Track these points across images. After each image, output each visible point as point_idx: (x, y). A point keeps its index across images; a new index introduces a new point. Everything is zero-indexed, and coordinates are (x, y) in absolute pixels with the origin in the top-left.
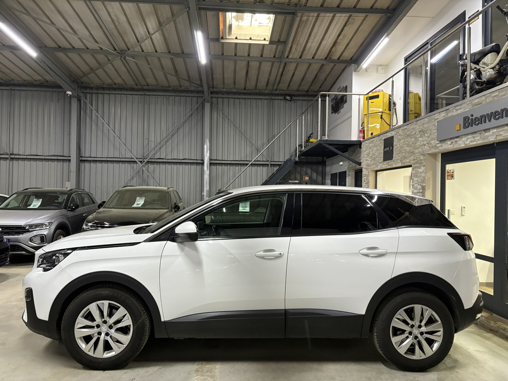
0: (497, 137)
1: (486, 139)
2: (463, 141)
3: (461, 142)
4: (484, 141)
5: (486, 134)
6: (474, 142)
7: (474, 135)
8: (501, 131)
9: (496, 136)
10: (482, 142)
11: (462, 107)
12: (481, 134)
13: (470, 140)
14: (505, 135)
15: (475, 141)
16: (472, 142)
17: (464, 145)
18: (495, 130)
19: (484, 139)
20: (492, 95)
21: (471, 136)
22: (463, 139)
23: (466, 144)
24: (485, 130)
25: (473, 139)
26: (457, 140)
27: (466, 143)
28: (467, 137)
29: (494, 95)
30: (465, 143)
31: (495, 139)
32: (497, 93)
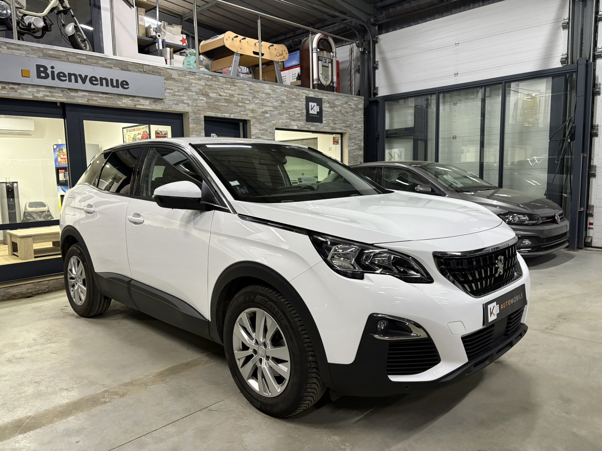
0: (90, 101)
1: (73, 99)
2: (29, 92)
3: (25, 92)
4: (70, 100)
5: (72, 94)
6: (51, 97)
7: (52, 90)
8: (95, 96)
9: (88, 99)
10: (66, 100)
11: (20, 48)
12: (64, 92)
13: (44, 93)
14: (100, 101)
15: (54, 96)
16: (47, 96)
17: (31, 97)
18: (86, 94)
19: (70, 98)
20: (78, 57)
21: (44, 89)
22: (28, 90)
23: (36, 97)
24: (69, 89)
25: (48, 94)
26: (16, 87)
27: (36, 95)
28: (38, 89)
29: (80, 57)
30: (33, 94)
31: (87, 102)
32: (85, 58)
